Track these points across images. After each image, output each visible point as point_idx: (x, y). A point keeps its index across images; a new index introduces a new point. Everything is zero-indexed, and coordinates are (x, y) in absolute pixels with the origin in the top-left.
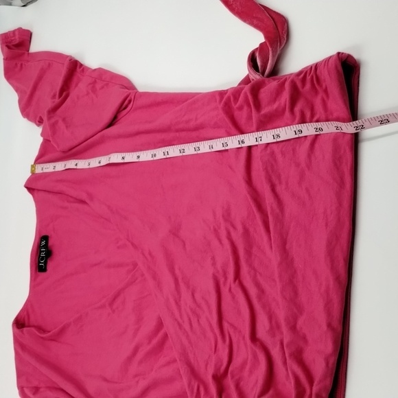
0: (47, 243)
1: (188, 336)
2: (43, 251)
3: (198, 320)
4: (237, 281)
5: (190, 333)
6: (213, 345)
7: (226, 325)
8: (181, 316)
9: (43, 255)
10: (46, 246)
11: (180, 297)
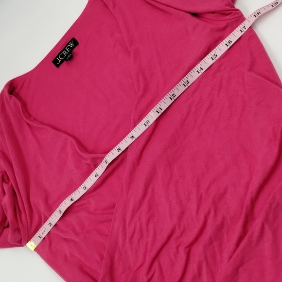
0: (74, 47)
1: (124, 240)
2: (67, 51)
3: (140, 239)
4: (187, 249)
5: (127, 240)
6: (138, 265)
7: (156, 264)
8: (130, 222)
9: (65, 53)
10: (72, 49)
11: (139, 208)
